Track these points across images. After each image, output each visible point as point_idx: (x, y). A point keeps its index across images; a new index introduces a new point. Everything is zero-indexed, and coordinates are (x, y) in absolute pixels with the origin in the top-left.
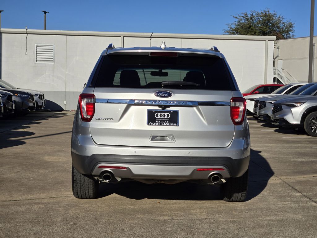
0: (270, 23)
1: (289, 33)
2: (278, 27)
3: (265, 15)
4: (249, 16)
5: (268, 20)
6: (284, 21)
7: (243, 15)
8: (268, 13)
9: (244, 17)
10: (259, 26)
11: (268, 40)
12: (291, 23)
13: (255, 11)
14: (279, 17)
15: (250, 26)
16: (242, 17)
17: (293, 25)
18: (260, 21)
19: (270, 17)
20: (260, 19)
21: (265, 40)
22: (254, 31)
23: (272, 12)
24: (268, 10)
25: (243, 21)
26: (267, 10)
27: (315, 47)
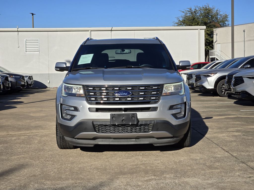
0: (210, 15)
2: (217, 18)
3: (206, 9)
4: (193, 10)
5: (208, 13)
6: (221, 13)
7: (188, 10)
8: (208, 7)
9: (189, 11)
10: (201, 18)
11: (200, 29)
12: (226, 15)
13: (197, 6)
14: (217, 11)
15: (194, 18)
16: (188, 11)
17: (228, 17)
18: (202, 14)
19: (210, 11)
20: (202, 12)
21: (198, 29)
23: (211, 7)
24: (208, 5)
25: (189, 15)
26: (207, 5)
27: (245, 32)
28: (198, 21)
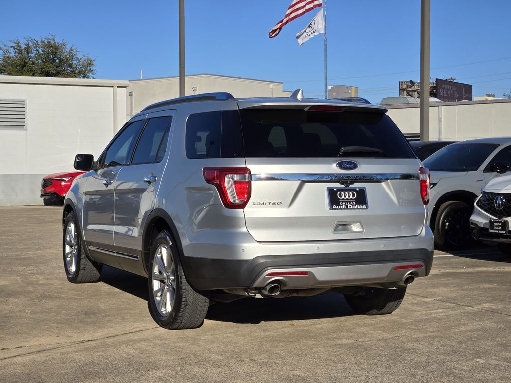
0: (58, 59)
1: (88, 74)
2: (70, 66)
3: (50, 46)
4: (23, 47)
5: (54, 53)
6: (79, 56)
7: (14, 45)
8: (52, 42)
9: (14, 48)
10: (39, 62)
11: (118, 87)
12: (89, 60)
13: (31, 38)
14: (71, 50)
15: (25, 63)
16: (11, 47)
17: (94, 63)
18: (38, 54)
19: (57, 49)
20: (40, 51)
21: (113, 87)
22: (32, 71)
23: (59, 41)
24: (53, 38)
25: (13, 55)
26: (50, 37)
27: (133, 97)
28: (34, 69)
